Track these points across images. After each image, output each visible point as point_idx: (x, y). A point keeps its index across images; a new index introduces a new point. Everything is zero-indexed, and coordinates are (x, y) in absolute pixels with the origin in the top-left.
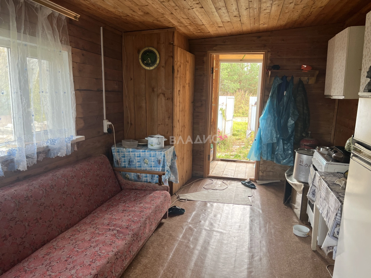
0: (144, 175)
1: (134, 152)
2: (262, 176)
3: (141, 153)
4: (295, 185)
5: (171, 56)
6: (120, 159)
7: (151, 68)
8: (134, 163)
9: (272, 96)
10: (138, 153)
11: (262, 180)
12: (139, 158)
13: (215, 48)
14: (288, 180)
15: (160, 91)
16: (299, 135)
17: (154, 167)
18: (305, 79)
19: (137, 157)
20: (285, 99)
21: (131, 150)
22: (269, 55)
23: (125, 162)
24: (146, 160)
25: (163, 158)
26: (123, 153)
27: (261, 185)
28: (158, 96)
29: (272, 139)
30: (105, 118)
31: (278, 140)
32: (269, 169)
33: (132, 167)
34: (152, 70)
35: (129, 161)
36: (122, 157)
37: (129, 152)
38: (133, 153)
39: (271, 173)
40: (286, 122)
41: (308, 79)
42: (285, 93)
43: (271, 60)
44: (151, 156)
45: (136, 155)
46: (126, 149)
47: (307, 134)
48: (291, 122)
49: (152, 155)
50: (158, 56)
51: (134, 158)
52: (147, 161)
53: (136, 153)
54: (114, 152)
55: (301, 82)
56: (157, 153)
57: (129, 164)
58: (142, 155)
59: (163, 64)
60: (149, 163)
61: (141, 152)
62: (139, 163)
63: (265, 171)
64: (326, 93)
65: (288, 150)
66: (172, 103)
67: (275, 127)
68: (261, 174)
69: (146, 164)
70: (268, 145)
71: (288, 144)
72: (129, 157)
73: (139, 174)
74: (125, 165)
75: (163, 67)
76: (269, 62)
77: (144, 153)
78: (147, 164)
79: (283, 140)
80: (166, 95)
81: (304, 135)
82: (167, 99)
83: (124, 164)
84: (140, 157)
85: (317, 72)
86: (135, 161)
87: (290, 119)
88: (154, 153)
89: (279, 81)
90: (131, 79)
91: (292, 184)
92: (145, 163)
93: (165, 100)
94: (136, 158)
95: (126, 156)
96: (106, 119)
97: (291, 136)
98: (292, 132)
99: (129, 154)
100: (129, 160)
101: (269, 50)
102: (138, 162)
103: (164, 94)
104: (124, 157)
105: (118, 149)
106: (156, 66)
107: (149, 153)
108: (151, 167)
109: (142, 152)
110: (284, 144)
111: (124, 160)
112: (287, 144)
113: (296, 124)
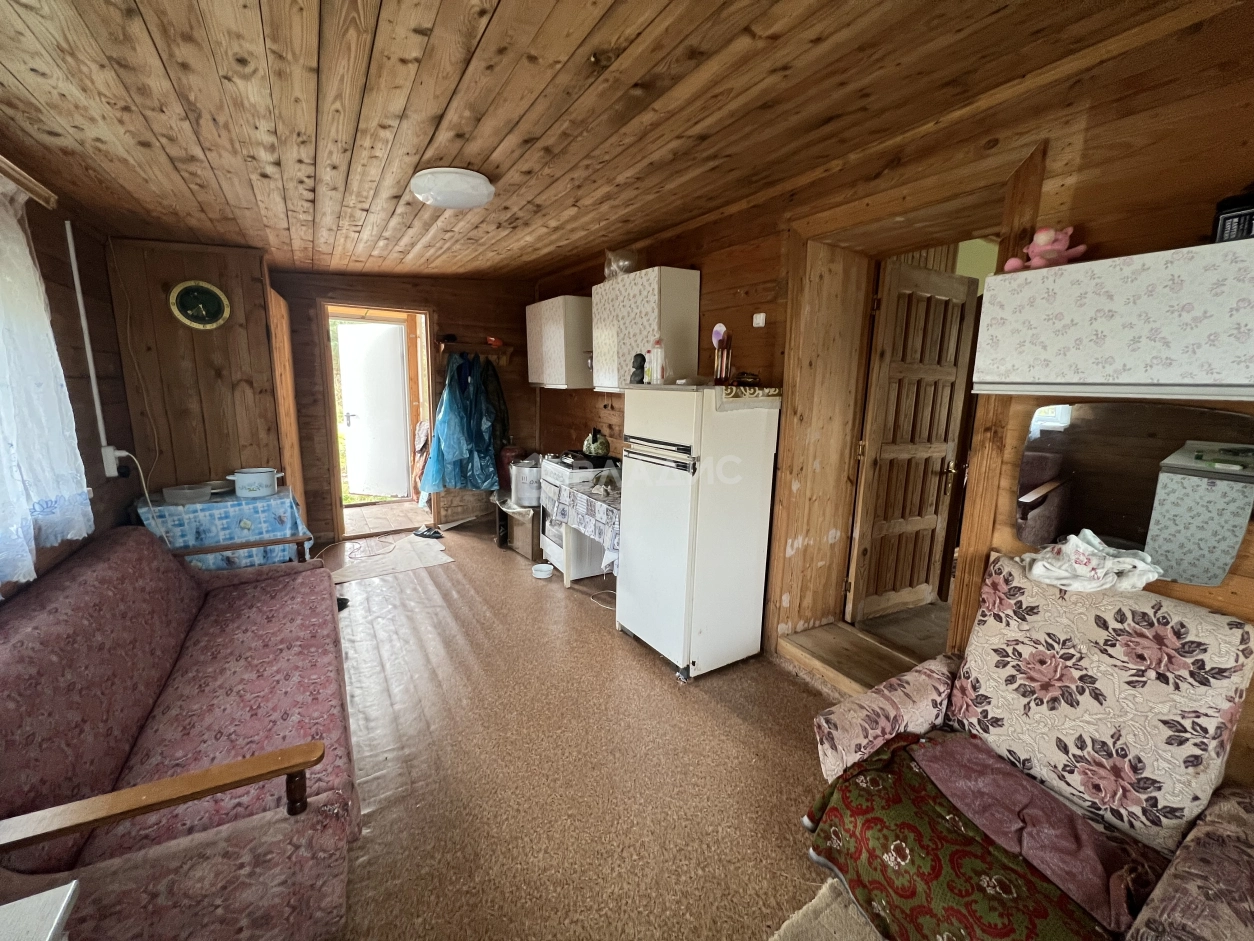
0: (243, 552)
1: (209, 509)
2: (446, 516)
3: (231, 510)
4: (519, 513)
5: (260, 306)
6: (167, 532)
7: (209, 327)
8: (212, 535)
9: (450, 384)
10: (222, 511)
11: (447, 522)
12: (225, 521)
13: (330, 294)
14: (504, 509)
15: (239, 376)
16: (499, 442)
17: (267, 532)
18: (493, 358)
19: (220, 518)
20: (471, 389)
21: (199, 506)
22: (436, 316)
23: (183, 536)
24: (246, 522)
25: (289, 510)
26: (176, 518)
27: (447, 530)
28: (234, 387)
29: (461, 453)
30: (104, 441)
31: (471, 452)
32: (455, 503)
33: (208, 542)
34: (210, 331)
35: (198, 533)
36: (174, 525)
37: (195, 511)
38: (207, 513)
39: (460, 509)
40: (479, 424)
41: (499, 358)
42: (469, 379)
43: (439, 324)
44: (257, 512)
45: (217, 516)
46: (183, 506)
47: (509, 440)
48: (486, 424)
49: (260, 510)
50: (225, 301)
51: (212, 523)
52: (249, 522)
53: (217, 513)
54: (148, 519)
55: (488, 362)
56: (273, 502)
57: (197, 538)
58: (231, 514)
59: (241, 318)
60: (253, 527)
61: (228, 506)
62: (227, 532)
63: (450, 507)
64: (532, 379)
65: (488, 466)
66: (272, 399)
67: (463, 433)
68: (443, 513)
69: (246, 531)
70: (455, 463)
71: (487, 458)
72: (194, 525)
73: (228, 553)
74: (185, 542)
75: (241, 325)
76: (436, 328)
77: (237, 508)
78: (249, 529)
79: (479, 452)
80: (255, 385)
81: (505, 442)
82: (261, 392)
83: (181, 540)
84: (227, 517)
85: (511, 349)
86: (213, 529)
87: (484, 420)
88: (265, 504)
89: (457, 360)
90: (149, 349)
91: (513, 513)
92: (243, 528)
93: (254, 393)
94: (217, 522)
95: (186, 522)
96: (109, 444)
97: (489, 445)
98: (490, 439)
99: (195, 517)
100: (198, 528)
101: (435, 308)
102: (224, 529)
103: (250, 383)
104: (181, 525)
105: (160, 511)
106: (221, 322)
107: (251, 506)
108: (261, 533)
109: (232, 506)
110: (480, 458)
111: (182, 531)
112: (484, 458)
113: (493, 426)
